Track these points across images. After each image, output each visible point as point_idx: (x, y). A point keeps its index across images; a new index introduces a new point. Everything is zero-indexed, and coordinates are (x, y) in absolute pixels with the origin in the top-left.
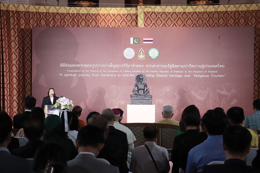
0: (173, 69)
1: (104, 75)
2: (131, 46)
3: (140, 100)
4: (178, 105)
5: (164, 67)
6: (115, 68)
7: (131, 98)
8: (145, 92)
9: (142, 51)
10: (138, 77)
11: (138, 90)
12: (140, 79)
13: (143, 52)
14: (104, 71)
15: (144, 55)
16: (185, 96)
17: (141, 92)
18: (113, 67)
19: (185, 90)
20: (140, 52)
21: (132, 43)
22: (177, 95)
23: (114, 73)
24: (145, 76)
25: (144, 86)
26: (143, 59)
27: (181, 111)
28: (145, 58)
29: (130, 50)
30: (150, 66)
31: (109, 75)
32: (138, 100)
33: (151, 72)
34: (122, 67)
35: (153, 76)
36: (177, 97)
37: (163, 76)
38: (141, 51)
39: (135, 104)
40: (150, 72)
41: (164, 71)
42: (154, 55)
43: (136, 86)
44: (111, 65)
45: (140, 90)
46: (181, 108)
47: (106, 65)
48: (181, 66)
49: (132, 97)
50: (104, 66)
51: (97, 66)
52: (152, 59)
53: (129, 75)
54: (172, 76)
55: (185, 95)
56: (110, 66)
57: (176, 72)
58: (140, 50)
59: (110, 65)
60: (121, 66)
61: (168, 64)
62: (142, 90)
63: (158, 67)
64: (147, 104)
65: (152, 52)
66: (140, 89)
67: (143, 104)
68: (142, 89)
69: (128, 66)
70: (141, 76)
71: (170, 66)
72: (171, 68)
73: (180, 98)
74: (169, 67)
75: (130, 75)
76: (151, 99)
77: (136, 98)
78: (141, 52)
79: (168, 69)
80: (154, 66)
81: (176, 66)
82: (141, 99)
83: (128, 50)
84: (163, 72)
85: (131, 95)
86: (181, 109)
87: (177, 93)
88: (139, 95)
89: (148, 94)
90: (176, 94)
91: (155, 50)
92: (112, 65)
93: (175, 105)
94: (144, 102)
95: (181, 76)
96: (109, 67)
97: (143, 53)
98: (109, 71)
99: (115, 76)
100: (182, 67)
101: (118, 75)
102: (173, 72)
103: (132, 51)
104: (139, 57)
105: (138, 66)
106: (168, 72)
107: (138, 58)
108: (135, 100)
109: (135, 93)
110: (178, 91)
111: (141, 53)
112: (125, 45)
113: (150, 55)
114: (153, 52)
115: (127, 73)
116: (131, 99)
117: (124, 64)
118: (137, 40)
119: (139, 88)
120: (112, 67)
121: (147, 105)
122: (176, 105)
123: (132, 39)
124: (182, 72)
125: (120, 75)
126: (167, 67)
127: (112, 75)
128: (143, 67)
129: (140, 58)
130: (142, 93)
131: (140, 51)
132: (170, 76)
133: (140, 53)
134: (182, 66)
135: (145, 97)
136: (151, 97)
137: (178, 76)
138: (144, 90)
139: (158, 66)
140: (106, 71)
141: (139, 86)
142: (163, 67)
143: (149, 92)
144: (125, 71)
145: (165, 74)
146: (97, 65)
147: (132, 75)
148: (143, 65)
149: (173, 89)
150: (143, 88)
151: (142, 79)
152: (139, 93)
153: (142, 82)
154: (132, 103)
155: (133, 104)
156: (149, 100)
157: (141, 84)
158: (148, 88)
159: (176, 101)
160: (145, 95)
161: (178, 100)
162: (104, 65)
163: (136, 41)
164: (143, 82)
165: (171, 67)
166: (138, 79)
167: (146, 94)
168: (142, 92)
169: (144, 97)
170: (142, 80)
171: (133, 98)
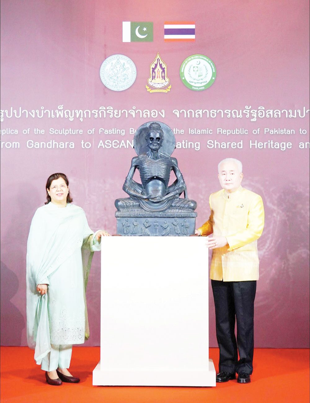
0: (263, 122)
1: (38, 145)
2: (124, 49)
3: (149, 219)
4: (280, 240)
5: (234, 116)
6: (71, 119)
7: (119, 210)
8: (171, 189)
9: (161, 65)
10: (145, 135)
11: (146, 181)
12: (152, 139)
13: (163, 69)
14: (36, 131)
15: (167, 79)
16: (302, 211)
17: (156, 191)
18: (66, 116)
19: (301, 190)
20: (154, 69)
21: (126, 37)
22: (275, 208)
23: (70, 138)
24: (168, 131)
25: (164, 167)
26: (164, 91)
27: (288, 260)
28: (170, 87)
29: (122, 61)
30: (187, 113)
31: (52, 144)
32: (143, 220)
33: (191, 131)
34: (96, 116)
35: (197, 145)
36: (275, 215)
37: (230, 145)
38: (156, 65)
39: (134, 234)
40: (187, 132)
41: (234, 129)
42: (199, 76)
43: (136, 167)
44: (61, 110)
45: (151, 183)
46: (288, 251)
47: (44, 110)
48: (289, 113)
49: (121, 209)
50: (36, 113)
51: (14, 114)
52: (195, 91)
53: (120, 144)
54: (259, 145)
55: (300, 206)
56: (55, 114)
57: (272, 132)
58: (152, 62)
59: (57, 111)
60: (93, 115)
61: (247, 107)
62: (160, 182)
63: (213, 115)
64: (178, 234)
65: (192, 67)
66: (152, 178)
67: (163, 232)
68: (158, 178)
69: (113, 112)
70: (154, 128)
71: (250, 114)
72: (254, 120)
73: (286, 218)
74: (248, 116)
75: (123, 141)
76: (194, 215)
77: (137, 212)
78: (158, 66)
79: (245, 122)
80: (201, 113)
81: (271, 113)
82: (156, 214)
83: (114, 62)
84: (228, 132)
85: (117, 201)
86: (290, 253)
87: (276, 202)
88: (148, 199)
89: (182, 196)
90: (274, 204)
91: (202, 61)
92: (64, 110)
93: (268, 242)
94: (165, 226)
95: (289, 145)
96: (53, 116)
97: (164, 71)
98: (52, 131)
99: (72, 145)
100: (291, 116)
101: (82, 143)
102: (262, 130)
103: (127, 66)
104: (151, 84)
105: (149, 113)
106: (245, 132)
107: (147, 87)
108: (133, 219)
109: (132, 192)
110: (278, 195)
111: (156, 70)
112: (105, 45)
113: (188, 79)
114: (196, 69)
115: (112, 137)
116: (118, 214)
117: (102, 108)
118: (145, 29)
119: (148, 176)
120: (62, 116)
121: (177, 237)
122: (274, 241)
123: (126, 26)
124: (289, 132)
125: (88, 145)
126: (241, 116)
127: (62, 145)
128: (163, 116)
129: (152, 88)
130: (160, 194)
131: (153, 66)
132: (254, 146)
133: (153, 71)
134: (291, 111)
135: (171, 207)
136: (194, 209)
137: (278, 145)
138: (165, 181)
139: (213, 113)
140: (42, 132)
141: (145, 166)
142: (229, 116)
143: (183, 191)
144: (106, 132)
145: (236, 138)
146: (15, 112)
147: (128, 141)
148: (163, 111)
149: (262, 188)
150: (162, 175)
151: (158, 139)
152: (148, 194)
153: (157, 150)
154: (121, 232)
155: (126, 234)
156: (187, 219)
157: (157, 158)
158: (179, 175)
159: (271, 227)
160: (169, 200)
161: (278, 223)
162: (38, 111)
163: (141, 32)
164: (160, 153)
165: (255, 116)
166: (143, 143)
167: (174, 197)
168: (160, 188)
169: (164, 206)
170: (160, 145)
171: (124, 212)
